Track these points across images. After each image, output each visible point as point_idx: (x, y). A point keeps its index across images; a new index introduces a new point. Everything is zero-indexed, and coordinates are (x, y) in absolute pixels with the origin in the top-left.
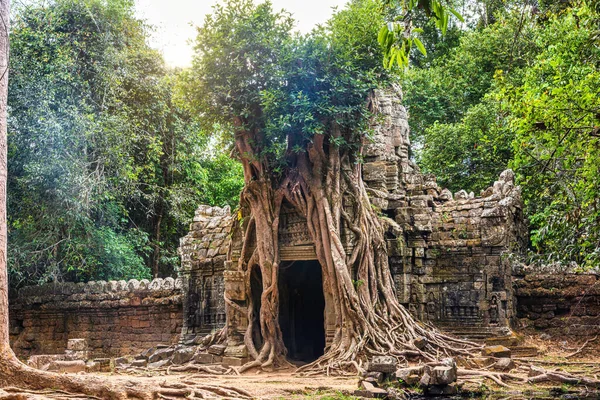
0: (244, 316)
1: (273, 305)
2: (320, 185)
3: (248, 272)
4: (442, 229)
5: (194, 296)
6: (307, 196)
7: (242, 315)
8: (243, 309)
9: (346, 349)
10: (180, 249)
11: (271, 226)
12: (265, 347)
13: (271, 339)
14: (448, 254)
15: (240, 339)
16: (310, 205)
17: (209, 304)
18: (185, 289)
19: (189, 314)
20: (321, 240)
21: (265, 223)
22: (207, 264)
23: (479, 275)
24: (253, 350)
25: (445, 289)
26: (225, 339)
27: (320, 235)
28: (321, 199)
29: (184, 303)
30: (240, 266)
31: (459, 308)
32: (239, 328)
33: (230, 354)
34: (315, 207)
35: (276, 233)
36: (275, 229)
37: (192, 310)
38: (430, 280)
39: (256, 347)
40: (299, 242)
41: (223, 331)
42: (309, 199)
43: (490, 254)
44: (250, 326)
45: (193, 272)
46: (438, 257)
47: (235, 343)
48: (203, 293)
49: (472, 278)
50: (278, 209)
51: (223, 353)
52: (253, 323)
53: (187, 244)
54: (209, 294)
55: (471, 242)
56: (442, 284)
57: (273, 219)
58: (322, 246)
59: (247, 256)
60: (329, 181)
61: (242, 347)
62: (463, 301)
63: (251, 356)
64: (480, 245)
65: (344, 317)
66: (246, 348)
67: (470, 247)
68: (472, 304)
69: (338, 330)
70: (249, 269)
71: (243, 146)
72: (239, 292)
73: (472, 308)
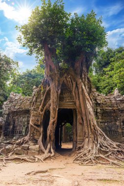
0: (39, 131)
1: (55, 127)
2: (79, 77)
3: (43, 112)
4: (103, 104)
5: (8, 124)
6: (73, 82)
7: (38, 131)
8: (38, 129)
9: (92, 148)
10: (4, 106)
11: (57, 93)
12: (49, 146)
13: (51, 142)
14: (107, 112)
15: (36, 142)
16: (74, 85)
17: (14, 127)
18: (4, 121)
19: (4, 131)
20: (79, 99)
21: (55, 91)
22: (15, 111)
23: (118, 120)
24: (43, 148)
25: (106, 124)
26: (28, 142)
27: (79, 97)
28: (80, 83)
29: (3, 126)
30: (40, 109)
31: (111, 131)
32: (36, 137)
33: (32, 149)
34: (77, 86)
35: (59, 96)
36: (59, 94)
37: (6, 129)
38: (101, 121)
39: (44, 146)
40: (68, 101)
41: (27, 138)
42: (74, 83)
43: (122, 113)
44: (41, 136)
45: (8, 115)
46: (103, 113)
47: (33, 144)
48: (12, 123)
49: (116, 121)
50: (60, 86)
51: (28, 149)
52: (43, 135)
53: (7, 104)
54: (14, 123)
55: (115, 108)
56: (105, 122)
57: (58, 90)
58: (80, 102)
59: (44, 105)
60: (83, 76)
61: (37, 146)
62: (113, 129)
63: (41, 150)
64: (118, 110)
65: (90, 133)
66: (39, 147)
67: (114, 110)
68: (116, 130)
69: (87, 139)
70: (44, 111)
71: (48, 58)
72: (38, 121)
73: (116, 131)
